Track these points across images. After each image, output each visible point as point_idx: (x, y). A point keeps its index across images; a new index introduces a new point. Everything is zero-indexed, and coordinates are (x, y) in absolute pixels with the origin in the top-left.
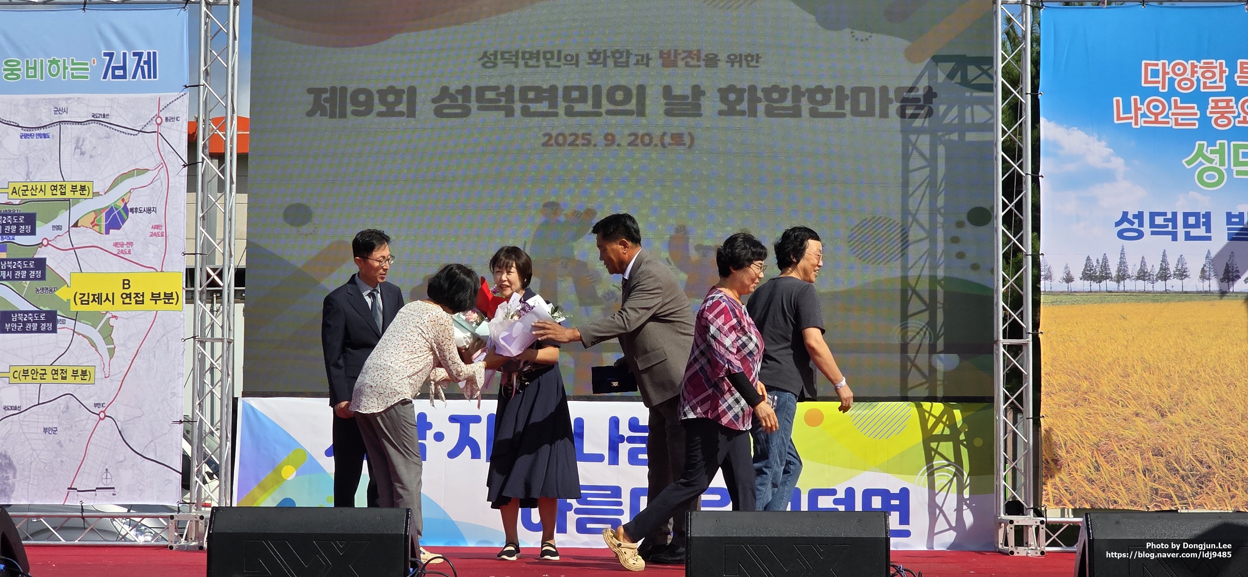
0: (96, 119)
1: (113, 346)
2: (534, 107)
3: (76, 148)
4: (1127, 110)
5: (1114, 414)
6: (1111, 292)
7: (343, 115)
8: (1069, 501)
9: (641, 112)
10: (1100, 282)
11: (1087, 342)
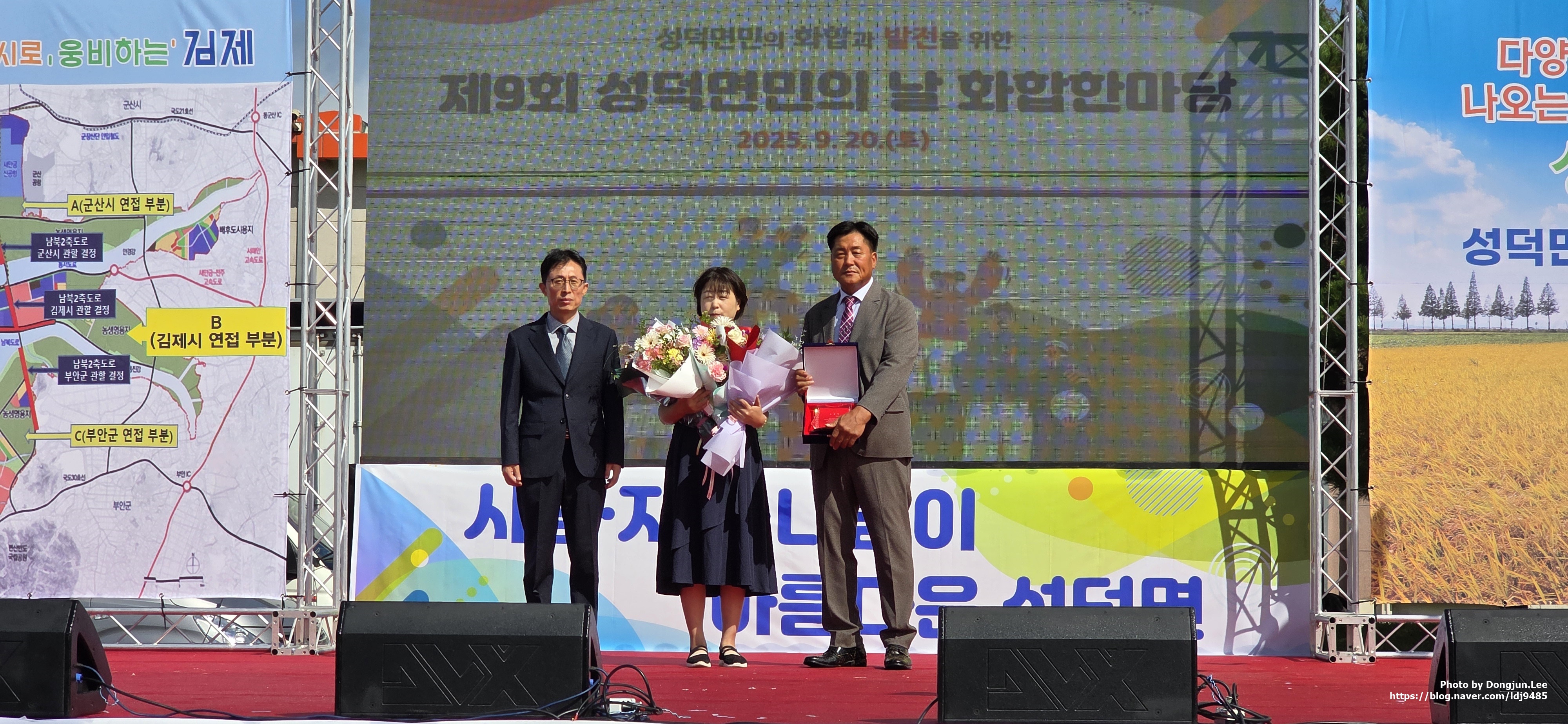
0: (177, 115)
1: (200, 400)
2: (727, 99)
3: (152, 151)
4: (1479, 100)
5: (1461, 484)
6: (1458, 330)
7: (486, 110)
8: (1405, 594)
9: (862, 104)
10: (1444, 318)
11: (1428, 393)
